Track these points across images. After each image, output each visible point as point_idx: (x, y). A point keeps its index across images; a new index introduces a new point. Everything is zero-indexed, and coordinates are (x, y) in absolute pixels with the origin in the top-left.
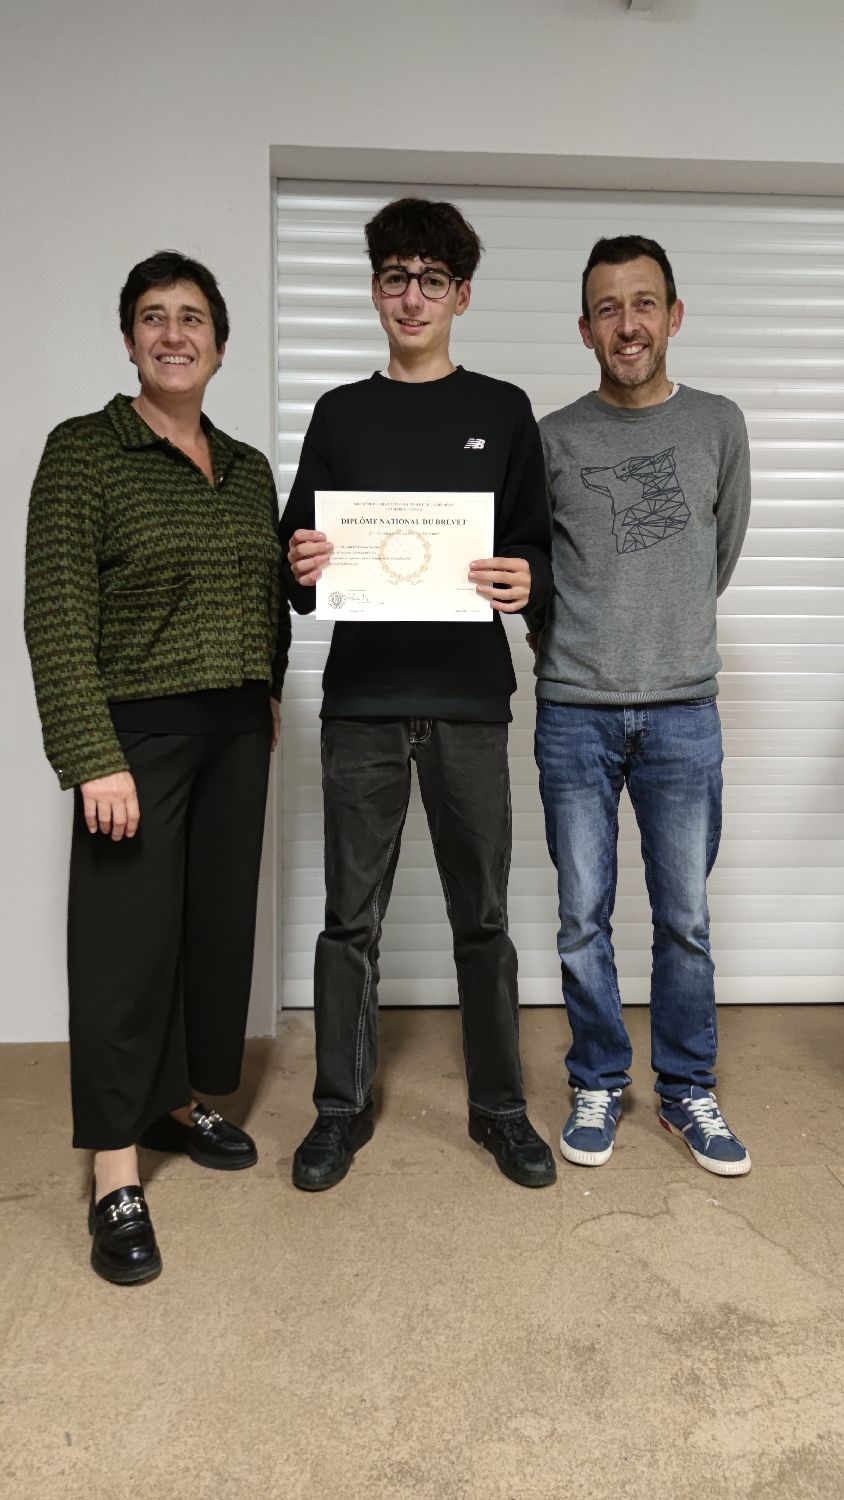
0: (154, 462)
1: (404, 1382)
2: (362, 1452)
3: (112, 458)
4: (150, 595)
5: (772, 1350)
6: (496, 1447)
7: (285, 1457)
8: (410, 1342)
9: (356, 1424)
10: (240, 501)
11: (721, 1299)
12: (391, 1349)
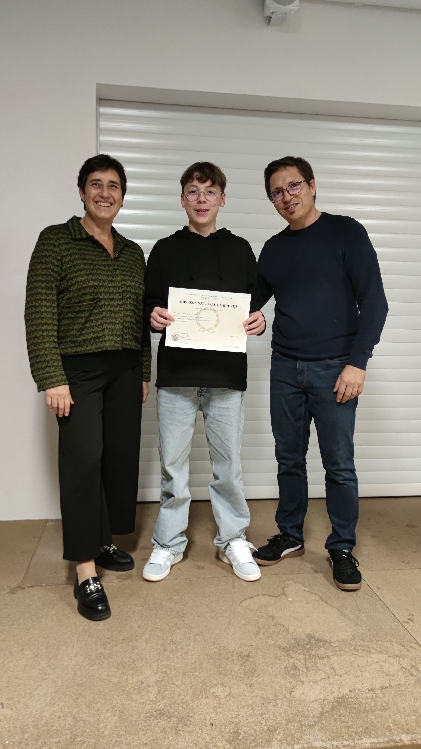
0: (86, 246)
1: (161, 674)
2: (142, 705)
3: (67, 244)
4: (80, 306)
5: (330, 653)
6: (204, 701)
7: (106, 709)
8: (165, 656)
9: (139, 693)
10: (125, 265)
11: (307, 632)
12: (156, 659)
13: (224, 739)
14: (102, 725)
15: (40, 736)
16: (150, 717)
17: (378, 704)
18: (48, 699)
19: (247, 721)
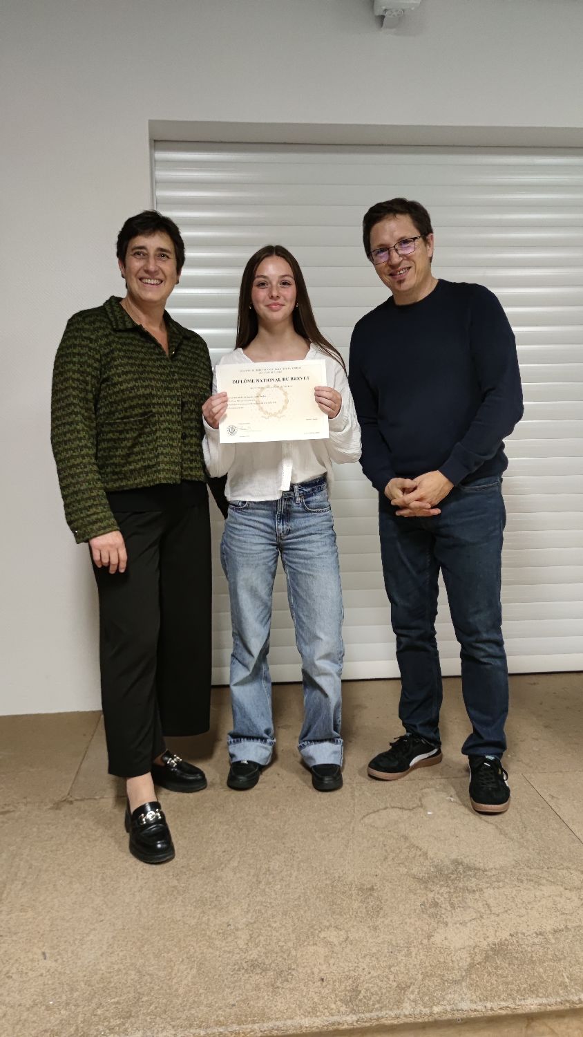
0: (133, 339)
1: (254, 914)
2: (228, 955)
3: (107, 336)
4: (125, 424)
5: (483, 885)
6: (312, 949)
7: (181, 960)
8: (259, 890)
9: (225, 939)
10: (185, 366)
11: (453, 856)
12: (246, 895)
13: (338, 999)
14: (175, 981)
15: (93, 996)
16: (239, 970)
17: (550, 952)
18: (105, 948)
19: (370, 976)
